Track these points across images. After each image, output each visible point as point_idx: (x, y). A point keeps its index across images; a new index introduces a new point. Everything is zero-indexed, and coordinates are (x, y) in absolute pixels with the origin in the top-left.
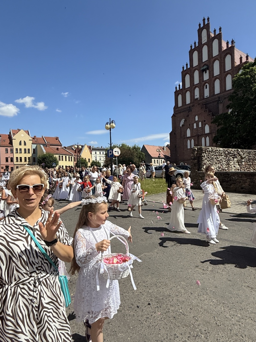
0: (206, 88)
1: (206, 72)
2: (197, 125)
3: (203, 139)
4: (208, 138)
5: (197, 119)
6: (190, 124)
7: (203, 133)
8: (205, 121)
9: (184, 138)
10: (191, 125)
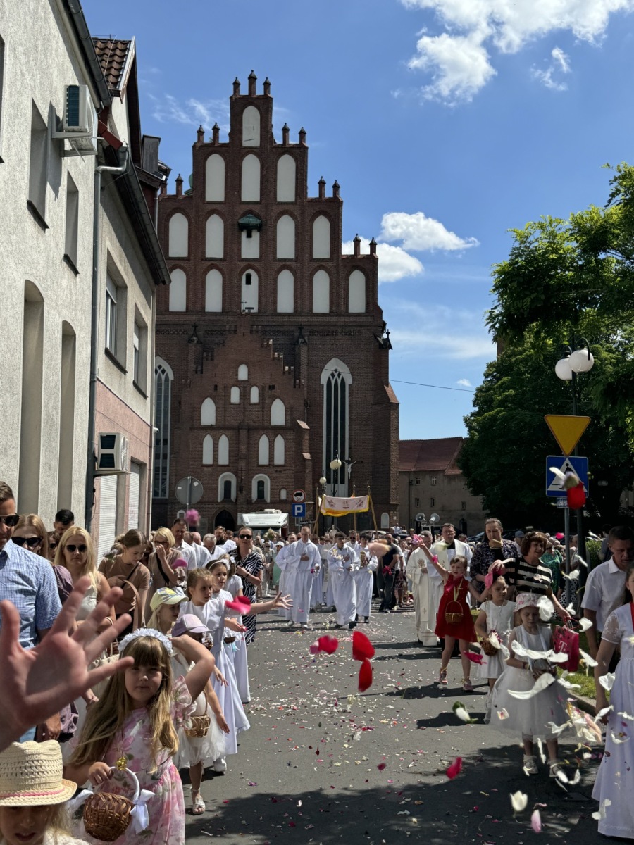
0: (249, 282)
1: (249, 236)
2: (245, 395)
3: (264, 442)
4: (280, 442)
5: (243, 373)
6: (216, 387)
7: (266, 423)
8: (272, 388)
9: (191, 429)
10: (220, 389)
